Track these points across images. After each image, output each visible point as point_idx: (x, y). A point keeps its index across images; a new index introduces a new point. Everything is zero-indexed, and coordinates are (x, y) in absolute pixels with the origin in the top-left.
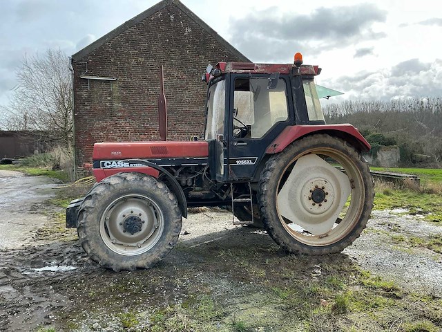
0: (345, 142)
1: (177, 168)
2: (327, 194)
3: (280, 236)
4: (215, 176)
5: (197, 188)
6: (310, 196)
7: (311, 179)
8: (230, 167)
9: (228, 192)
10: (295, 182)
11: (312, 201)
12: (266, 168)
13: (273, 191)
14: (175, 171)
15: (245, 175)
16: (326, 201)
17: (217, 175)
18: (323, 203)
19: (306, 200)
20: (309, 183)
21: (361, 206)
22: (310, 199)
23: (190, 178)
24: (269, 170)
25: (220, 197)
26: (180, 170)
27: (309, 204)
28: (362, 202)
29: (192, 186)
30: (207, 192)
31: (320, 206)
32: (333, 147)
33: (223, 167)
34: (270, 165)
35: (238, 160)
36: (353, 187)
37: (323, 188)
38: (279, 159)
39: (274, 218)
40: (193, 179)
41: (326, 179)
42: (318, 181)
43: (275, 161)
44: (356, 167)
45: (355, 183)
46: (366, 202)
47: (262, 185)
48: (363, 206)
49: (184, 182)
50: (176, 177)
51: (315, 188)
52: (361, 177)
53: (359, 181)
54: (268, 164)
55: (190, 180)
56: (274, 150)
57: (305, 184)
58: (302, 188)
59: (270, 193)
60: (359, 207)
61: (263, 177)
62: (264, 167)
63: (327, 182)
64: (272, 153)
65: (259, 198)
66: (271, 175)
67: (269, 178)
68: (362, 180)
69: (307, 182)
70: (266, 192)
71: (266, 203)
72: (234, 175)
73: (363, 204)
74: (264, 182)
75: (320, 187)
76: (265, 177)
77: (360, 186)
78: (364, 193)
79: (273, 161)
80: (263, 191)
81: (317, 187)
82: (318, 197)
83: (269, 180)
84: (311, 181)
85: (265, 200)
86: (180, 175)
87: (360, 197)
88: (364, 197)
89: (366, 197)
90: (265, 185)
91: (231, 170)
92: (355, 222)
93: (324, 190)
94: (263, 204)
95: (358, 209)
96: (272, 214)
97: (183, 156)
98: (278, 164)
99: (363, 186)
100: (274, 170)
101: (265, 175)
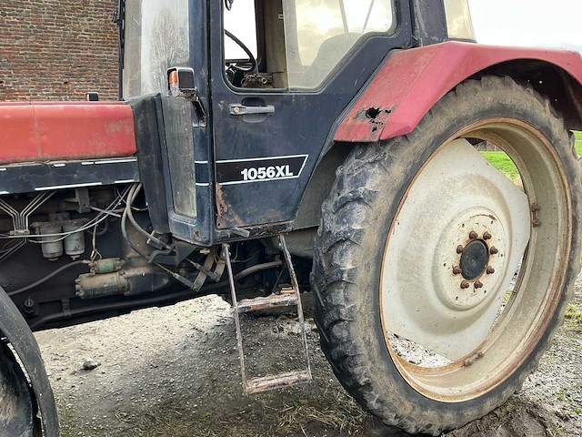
1: (19, 200)
2: (494, 252)
3: (389, 399)
4: (166, 219)
5: (105, 264)
6: (456, 264)
7: (460, 214)
8: (219, 193)
9: (209, 264)
11: (459, 279)
12: (346, 192)
13: (372, 269)
14: (12, 212)
15: (268, 216)
16: (490, 272)
17: (174, 217)
18: (484, 279)
19: (445, 274)
20: (455, 226)
21: (559, 272)
22: (455, 273)
23: (75, 231)
24: (359, 200)
25: (187, 282)
26: (30, 208)
27: (451, 283)
28: (562, 261)
29: (86, 255)
30: (142, 271)
31: (478, 286)
33: (193, 191)
34: (357, 182)
35: (248, 165)
36: (535, 224)
37: (487, 237)
38: (390, 161)
39: (375, 353)
40: (86, 236)
41: (491, 211)
42: (477, 219)
43: (377, 166)
44: (562, 173)
45: (542, 212)
46: (571, 260)
47: (333, 250)
48: (565, 271)
49: (52, 249)
50: (21, 232)
51: (468, 238)
52: (569, 198)
53: (560, 208)
54: (349, 179)
55: (76, 237)
56: (375, 129)
57: (445, 230)
58: (436, 242)
59: (363, 276)
60: (554, 274)
61: (337, 223)
62: (335, 187)
63: (494, 218)
64: (367, 140)
65: (324, 294)
66: (368, 215)
67: (359, 227)
68: (570, 207)
69: (449, 225)
70: (351, 273)
71: (350, 310)
72: (236, 218)
73: (566, 266)
74: (342, 242)
75: (480, 236)
76: (344, 224)
77: (560, 222)
78: (570, 238)
79: (368, 166)
80: (342, 272)
81: (473, 236)
82: (474, 264)
83: (360, 232)
84: (461, 221)
85: (347, 300)
86: (36, 224)
87: (558, 251)
88: (569, 249)
89: (573, 249)
90: (346, 250)
91: (223, 202)
92: (547, 316)
93: (487, 242)
94: (339, 313)
95: (550, 279)
96: (368, 344)
97: (40, 155)
98: (388, 178)
99: (568, 221)
100: (375, 197)
101: (344, 215)
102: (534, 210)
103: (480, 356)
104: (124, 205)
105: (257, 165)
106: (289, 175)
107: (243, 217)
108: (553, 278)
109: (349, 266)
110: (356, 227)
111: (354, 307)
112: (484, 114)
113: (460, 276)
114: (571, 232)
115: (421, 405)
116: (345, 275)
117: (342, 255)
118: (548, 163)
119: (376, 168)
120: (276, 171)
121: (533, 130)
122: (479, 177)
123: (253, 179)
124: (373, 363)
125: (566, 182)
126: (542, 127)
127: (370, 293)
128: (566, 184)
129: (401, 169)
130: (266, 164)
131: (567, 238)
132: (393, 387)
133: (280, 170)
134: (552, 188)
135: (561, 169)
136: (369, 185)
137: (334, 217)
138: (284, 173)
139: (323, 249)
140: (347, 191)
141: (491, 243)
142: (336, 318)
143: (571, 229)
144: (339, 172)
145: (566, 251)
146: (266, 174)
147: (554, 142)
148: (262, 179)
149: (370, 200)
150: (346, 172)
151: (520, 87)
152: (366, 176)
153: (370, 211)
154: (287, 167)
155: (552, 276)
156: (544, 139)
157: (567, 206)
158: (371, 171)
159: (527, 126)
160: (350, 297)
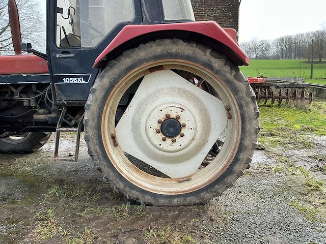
0: (208, 51)
1: (17, 87)
2: (184, 126)
3: (111, 178)
5: (41, 111)
6: (159, 128)
7: (160, 105)
8: (56, 87)
9: (78, 116)
10: (139, 109)
11: (161, 136)
13: (96, 121)
14: (14, 90)
15: (76, 97)
16: (182, 136)
18: (178, 138)
19: (152, 133)
20: (156, 110)
22: (158, 132)
23: (32, 98)
25: (67, 122)
27: (157, 138)
31: (174, 141)
32: (188, 58)
35: (66, 77)
36: (230, 117)
37: (179, 118)
39: (101, 157)
41: (182, 106)
42: (171, 109)
44: (227, 89)
46: (242, 139)
49: (26, 104)
50: (16, 97)
51: (165, 117)
52: (236, 104)
55: (33, 100)
57: (151, 112)
58: (147, 117)
59: (92, 123)
60: (233, 145)
63: (183, 110)
67: (89, 103)
68: (238, 108)
69: (154, 109)
70: (86, 121)
72: (63, 97)
73: (238, 142)
75: (174, 117)
77: (235, 116)
78: (240, 126)
81: (167, 117)
82: (172, 130)
83: (89, 105)
84: (160, 108)
85: (86, 132)
86: (22, 95)
87: (236, 133)
88: (240, 132)
89: (242, 133)
91: (57, 90)
93: (179, 120)
95: (231, 148)
96: (96, 151)
97: (18, 72)
98: (101, 84)
99: (238, 116)
102: (228, 109)
103: (189, 180)
104: (46, 91)
105: (69, 77)
106: (84, 82)
107: (66, 96)
108: (233, 147)
109: (86, 118)
111: (89, 135)
113: (161, 134)
114: (240, 123)
115: (130, 187)
118: (219, 83)
120: (78, 80)
123: (68, 82)
124: (100, 160)
125: (231, 94)
126: (204, 64)
127: (96, 131)
129: (108, 80)
130: (73, 77)
131: (238, 126)
132: (111, 174)
133: (79, 79)
136: (94, 86)
138: (81, 81)
141: (182, 121)
143: (240, 120)
146: (73, 81)
147: (216, 72)
148: (72, 82)
149: (94, 92)
151: (185, 44)
153: (94, 97)
154: (82, 78)
157: (236, 107)
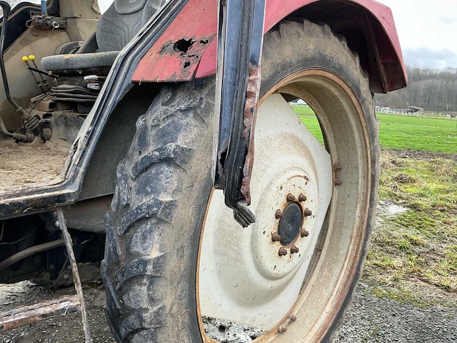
2: (308, 214)
6: (275, 231)
7: (278, 176)
11: (278, 246)
12: (151, 150)
13: (187, 252)
16: (305, 235)
18: (299, 242)
19: (265, 244)
20: (274, 188)
21: (360, 228)
22: (274, 240)
24: (167, 160)
27: (272, 254)
28: (362, 218)
31: (294, 251)
34: (165, 136)
36: (337, 183)
37: (303, 199)
38: (208, 109)
41: (305, 172)
42: (293, 181)
43: (191, 115)
44: (366, 132)
45: (343, 171)
46: (370, 217)
47: (132, 231)
48: (364, 228)
51: (285, 201)
52: (369, 158)
53: (360, 167)
54: (153, 133)
56: (187, 64)
57: (264, 194)
59: (175, 265)
60: (355, 231)
61: (138, 193)
62: (135, 142)
63: (307, 179)
64: (177, 79)
65: (121, 292)
66: (180, 181)
67: (169, 199)
68: (370, 166)
69: (268, 188)
70: (158, 263)
71: (157, 314)
73: (365, 223)
74: (144, 219)
75: (297, 198)
76: (147, 194)
77: (360, 180)
78: (369, 196)
79: (180, 115)
80: (145, 263)
81: (290, 199)
82: (290, 228)
83: (171, 205)
84: (279, 183)
85: (152, 300)
87: (358, 208)
88: (368, 207)
89: (371, 206)
90: (151, 231)
92: (351, 272)
93: (302, 204)
94: (141, 319)
95: (351, 236)
98: (206, 132)
99: (368, 180)
100: (190, 157)
101: (148, 182)
102: (336, 169)
103: (293, 320)
108: (354, 235)
109: (154, 254)
110: (165, 198)
111: (163, 308)
112: (306, 63)
113: (278, 243)
114: (369, 190)
116: (150, 267)
117: (144, 238)
118: (353, 123)
119: (190, 118)
121: (345, 87)
122: (292, 136)
125: (368, 142)
126: (353, 85)
127: (184, 285)
128: (368, 144)
131: (367, 196)
134: (354, 147)
135: (365, 129)
136: (182, 141)
137: (133, 184)
139: (118, 230)
140: (151, 148)
141: (305, 205)
142: (137, 326)
143: (369, 187)
144: (140, 123)
145: (365, 208)
147: (361, 102)
149: (183, 162)
150: (150, 123)
151: (337, 40)
152: (177, 129)
153: (184, 175)
155: (353, 232)
156: (353, 98)
157: (368, 165)
158: (184, 122)
159: (341, 83)
160: (157, 295)
